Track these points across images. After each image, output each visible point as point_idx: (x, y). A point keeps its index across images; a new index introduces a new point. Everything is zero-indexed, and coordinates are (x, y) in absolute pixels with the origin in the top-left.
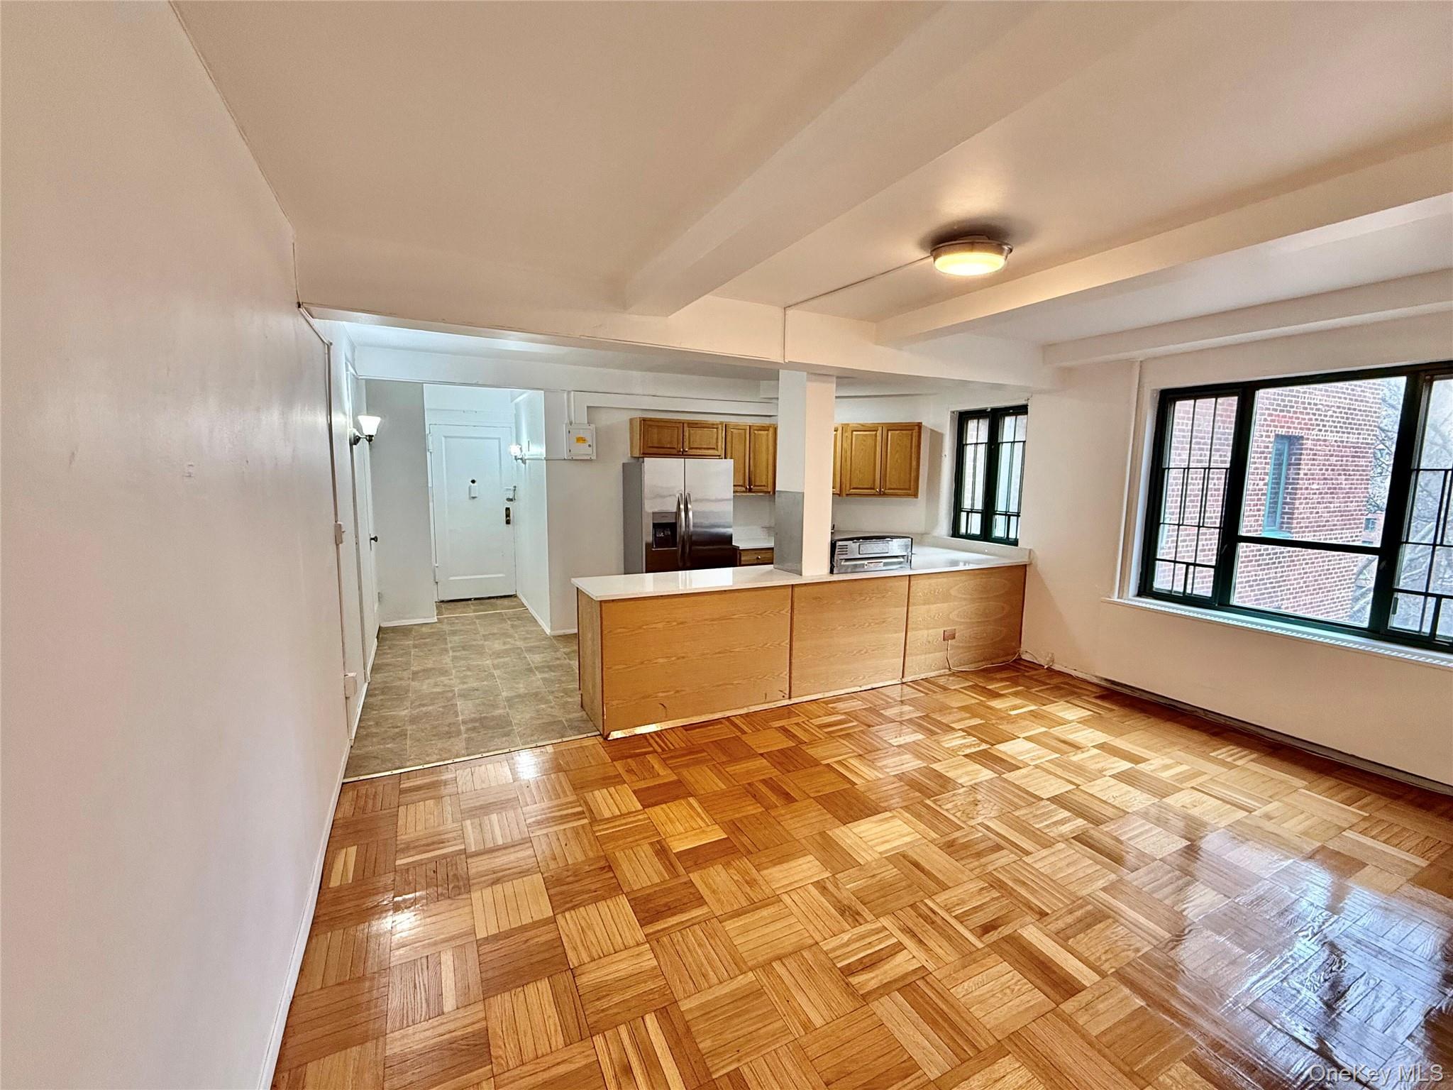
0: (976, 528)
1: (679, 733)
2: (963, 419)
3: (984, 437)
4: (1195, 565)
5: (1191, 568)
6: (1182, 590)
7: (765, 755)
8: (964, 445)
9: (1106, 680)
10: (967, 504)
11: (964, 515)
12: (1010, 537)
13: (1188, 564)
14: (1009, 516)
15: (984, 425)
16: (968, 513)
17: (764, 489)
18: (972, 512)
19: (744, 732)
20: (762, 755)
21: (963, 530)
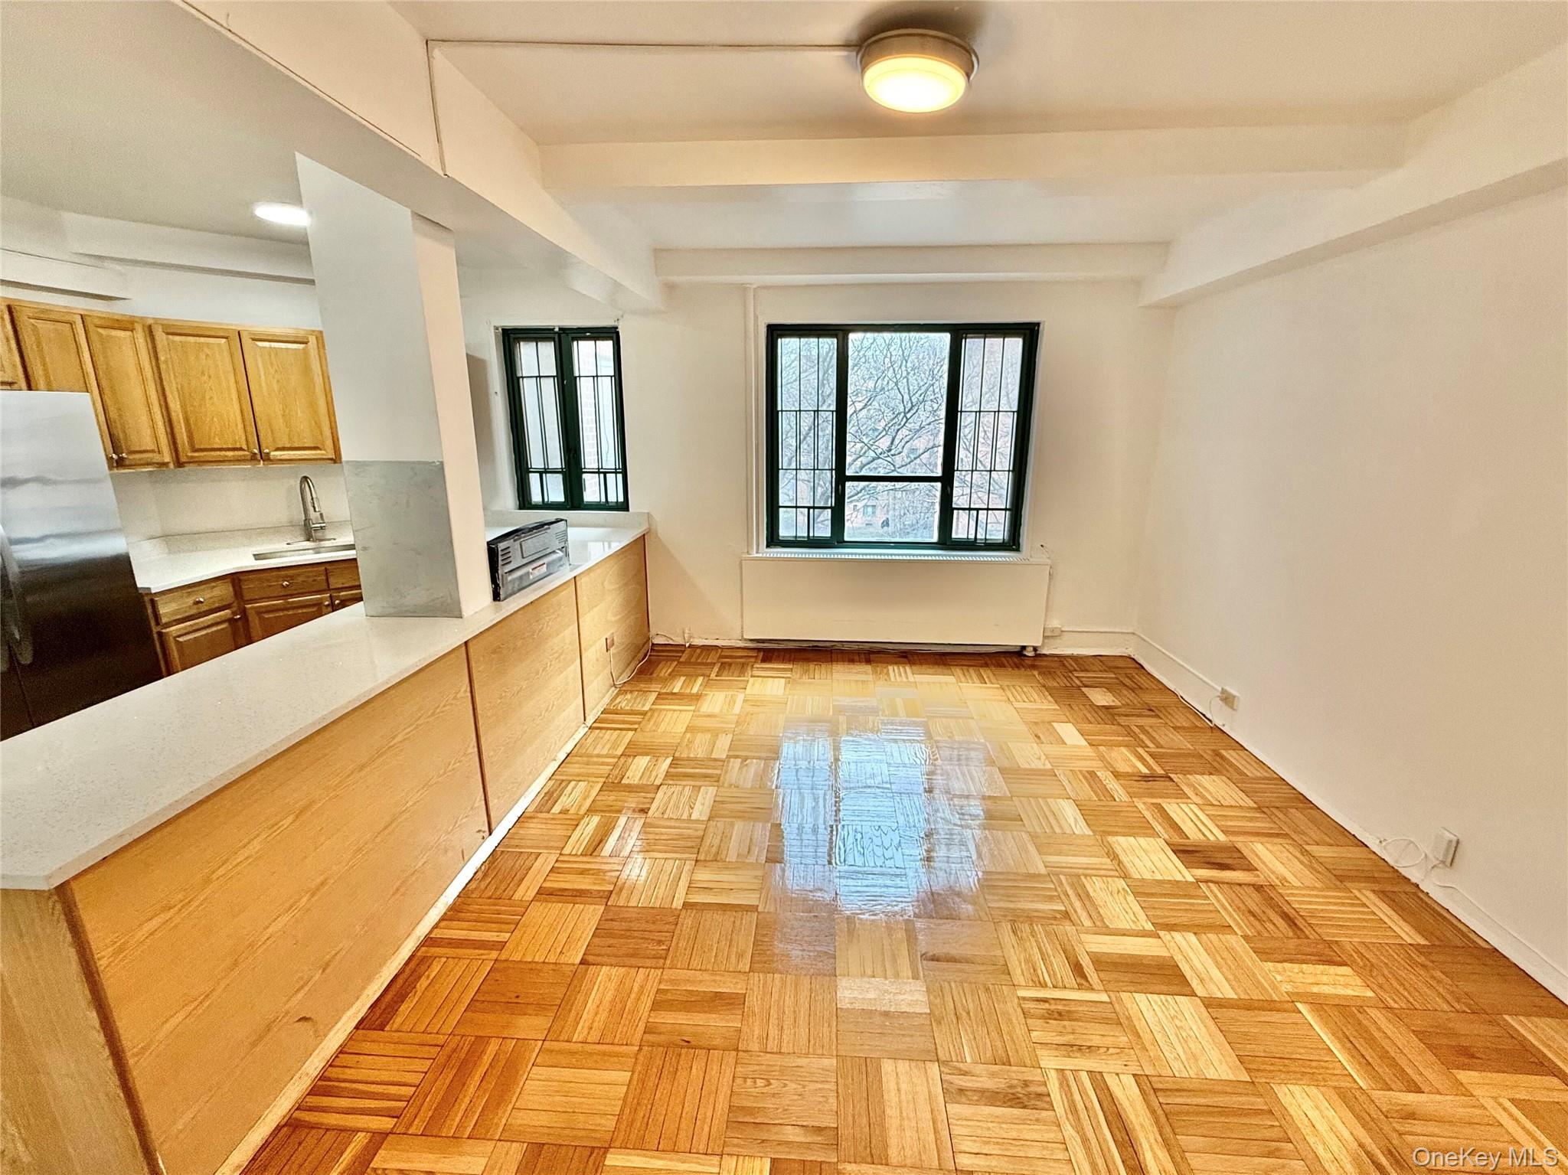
0: (557, 494)
1: (367, 1047)
2: (511, 338)
3: (550, 367)
4: (814, 508)
5: (811, 510)
6: (806, 535)
7: (590, 958)
8: (518, 378)
9: (751, 640)
10: (536, 461)
11: (534, 479)
12: (609, 500)
13: (809, 508)
14: (605, 474)
15: (548, 350)
16: (541, 474)
17: (157, 458)
18: (546, 472)
19: (502, 945)
20: (583, 962)
21: (536, 497)
